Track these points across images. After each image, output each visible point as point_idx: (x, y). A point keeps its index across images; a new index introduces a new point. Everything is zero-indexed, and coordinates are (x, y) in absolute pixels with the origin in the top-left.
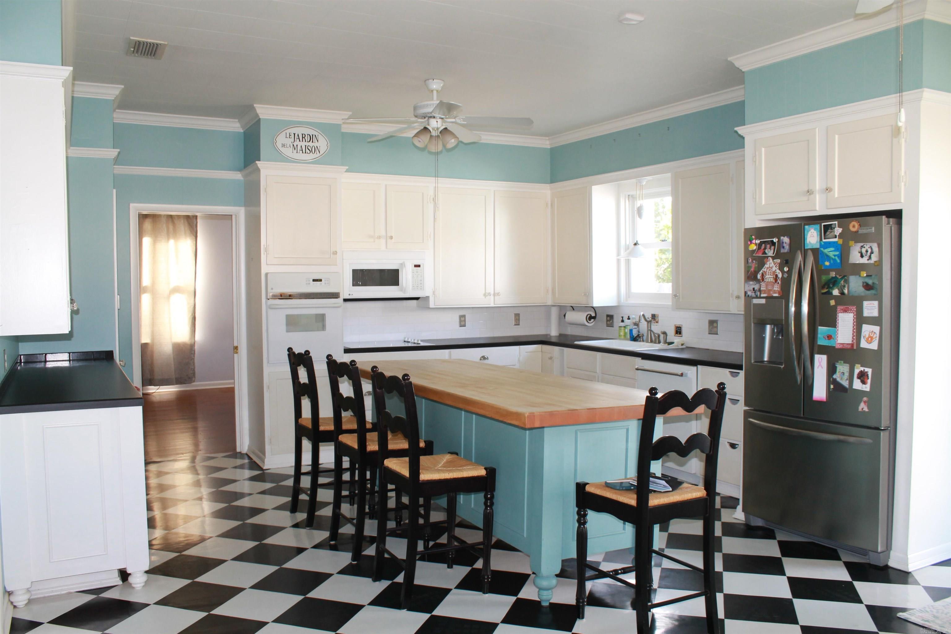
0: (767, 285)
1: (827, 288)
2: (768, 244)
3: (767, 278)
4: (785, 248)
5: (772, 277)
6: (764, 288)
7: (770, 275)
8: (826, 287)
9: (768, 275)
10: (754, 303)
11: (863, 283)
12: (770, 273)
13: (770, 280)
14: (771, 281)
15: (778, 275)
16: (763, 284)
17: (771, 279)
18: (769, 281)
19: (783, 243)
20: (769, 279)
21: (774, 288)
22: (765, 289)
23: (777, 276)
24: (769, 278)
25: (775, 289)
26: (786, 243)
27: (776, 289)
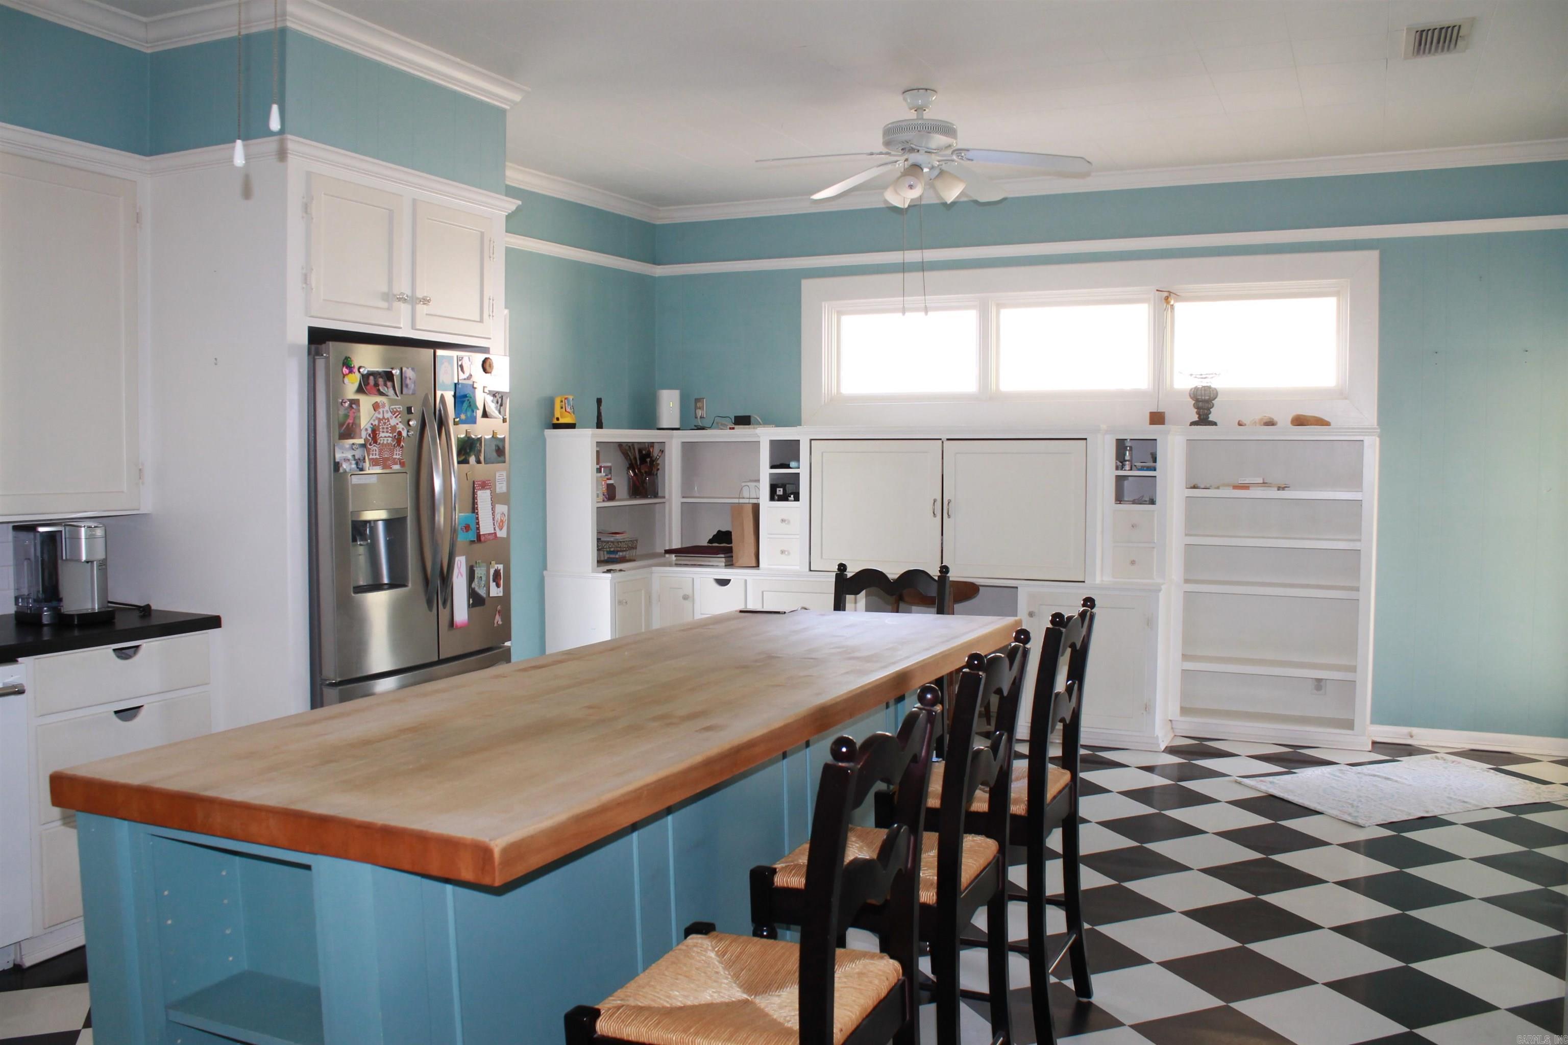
0: (380, 451)
1: (464, 455)
2: (379, 378)
3: (381, 437)
4: (409, 386)
5: (391, 435)
6: (376, 455)
7: (387, 432)
8: (463, 452)
9: (383, 432)
10: (353, 483)
11: (496, 445)
12: (387, 428)
13: (388, 440)
14: (388, 443)
15: (403, 432)
16: (375, 448)
17: (388, 438)
18: (385, 442)
19: (406, 378)
20: (386, 439)
21: (394, 455)
22: (378, 457)
23: (400, 433)
24: (385, 437)
25: (394, 457)
26: (410, 379)
27: (398, 457)
